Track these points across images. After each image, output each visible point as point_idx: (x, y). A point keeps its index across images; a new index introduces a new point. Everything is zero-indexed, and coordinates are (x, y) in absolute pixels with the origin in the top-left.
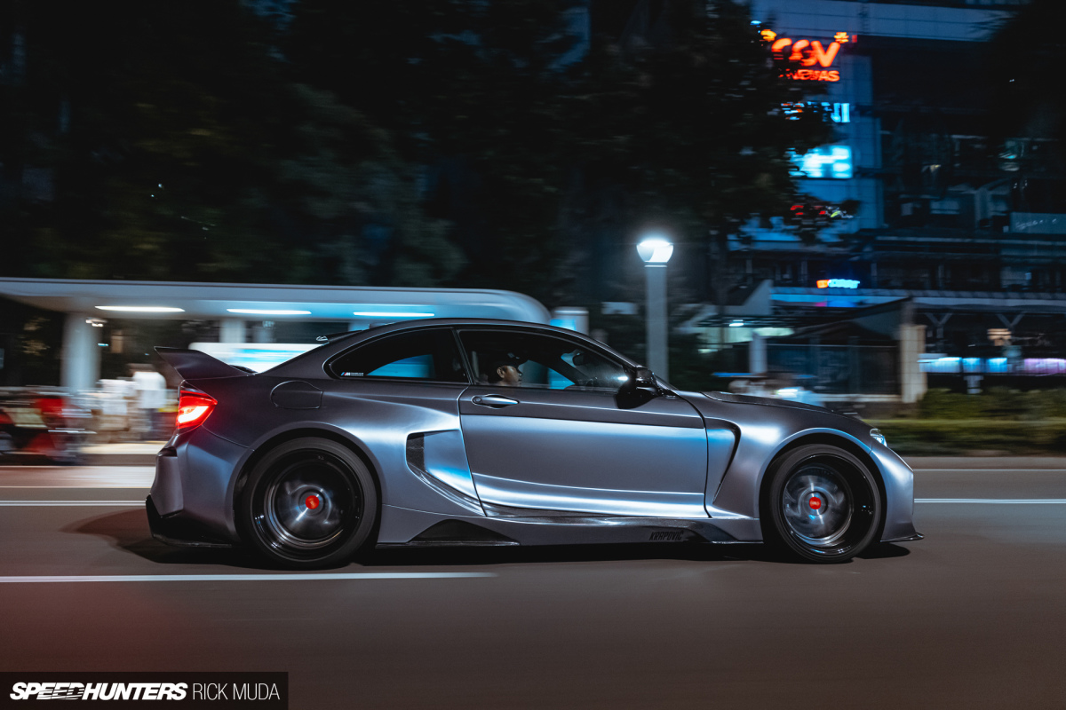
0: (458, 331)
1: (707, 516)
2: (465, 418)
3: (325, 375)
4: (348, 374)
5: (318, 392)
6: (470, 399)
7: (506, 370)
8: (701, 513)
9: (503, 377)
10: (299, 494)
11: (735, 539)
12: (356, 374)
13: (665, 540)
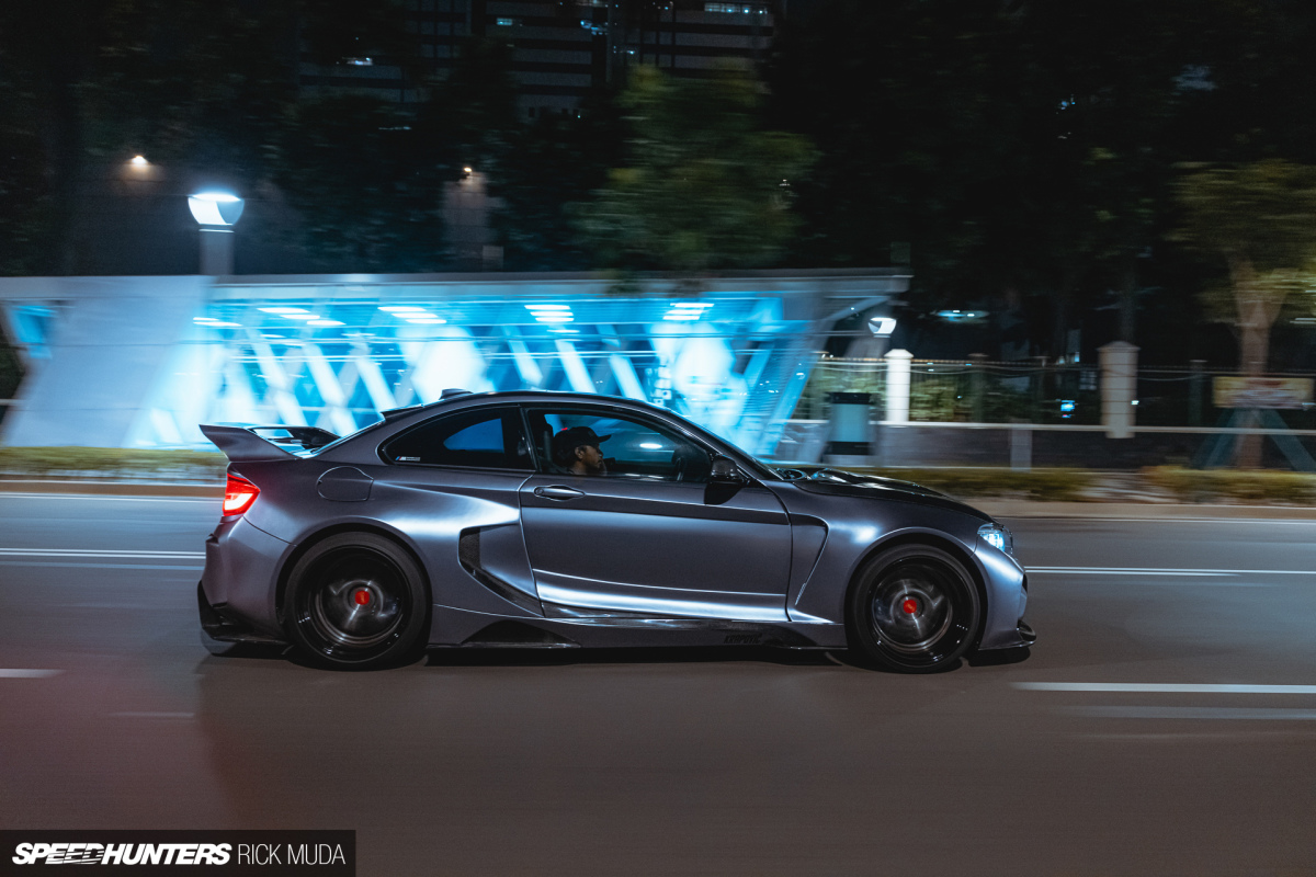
0: (527, 410)
1: (786, 620)
2: (525, 510)
3: (378, 461)
4: (403, 459)
5: (367, 481)
6: (531, 490)
7: (584, 450)
8: (781, 616)
9: (581, 457)
10: (346, 592)
11: (815, 645)
12: (412, 459)
13: (742, 643)
